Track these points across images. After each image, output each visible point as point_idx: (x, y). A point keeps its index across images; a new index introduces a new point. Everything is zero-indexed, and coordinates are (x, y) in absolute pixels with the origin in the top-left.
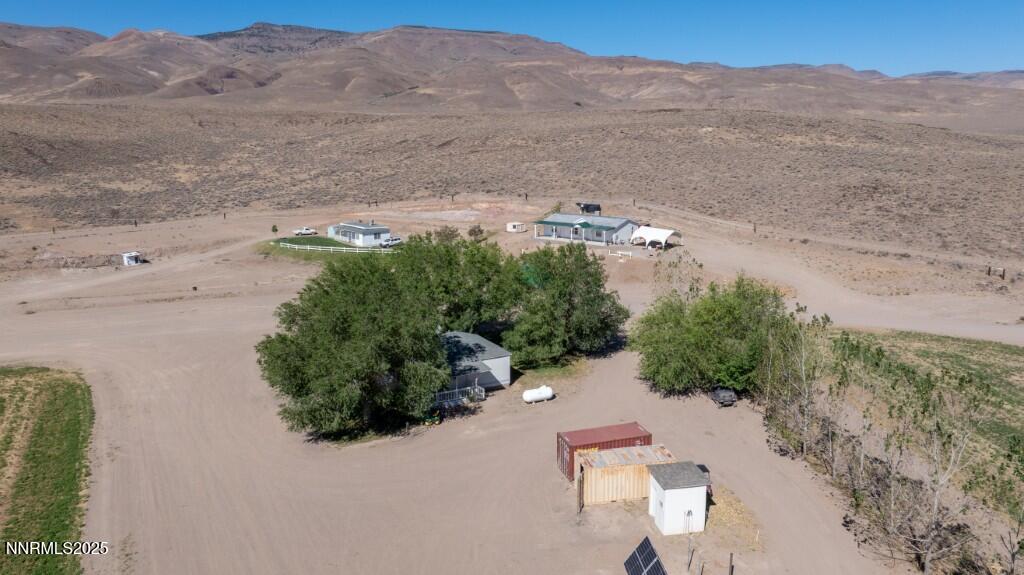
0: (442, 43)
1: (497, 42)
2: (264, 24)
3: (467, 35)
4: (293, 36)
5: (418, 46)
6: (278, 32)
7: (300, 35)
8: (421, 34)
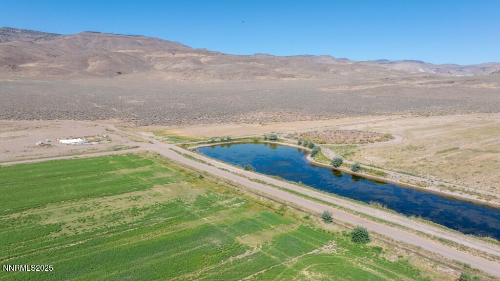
0: (104, 40)
1: (138, 41)
2: (8, 28)
3: (121, 37)
4: (26, 35)
5: (90, 42)
6: (17, 33)
7: (30, 35)
8: (94, 36)
